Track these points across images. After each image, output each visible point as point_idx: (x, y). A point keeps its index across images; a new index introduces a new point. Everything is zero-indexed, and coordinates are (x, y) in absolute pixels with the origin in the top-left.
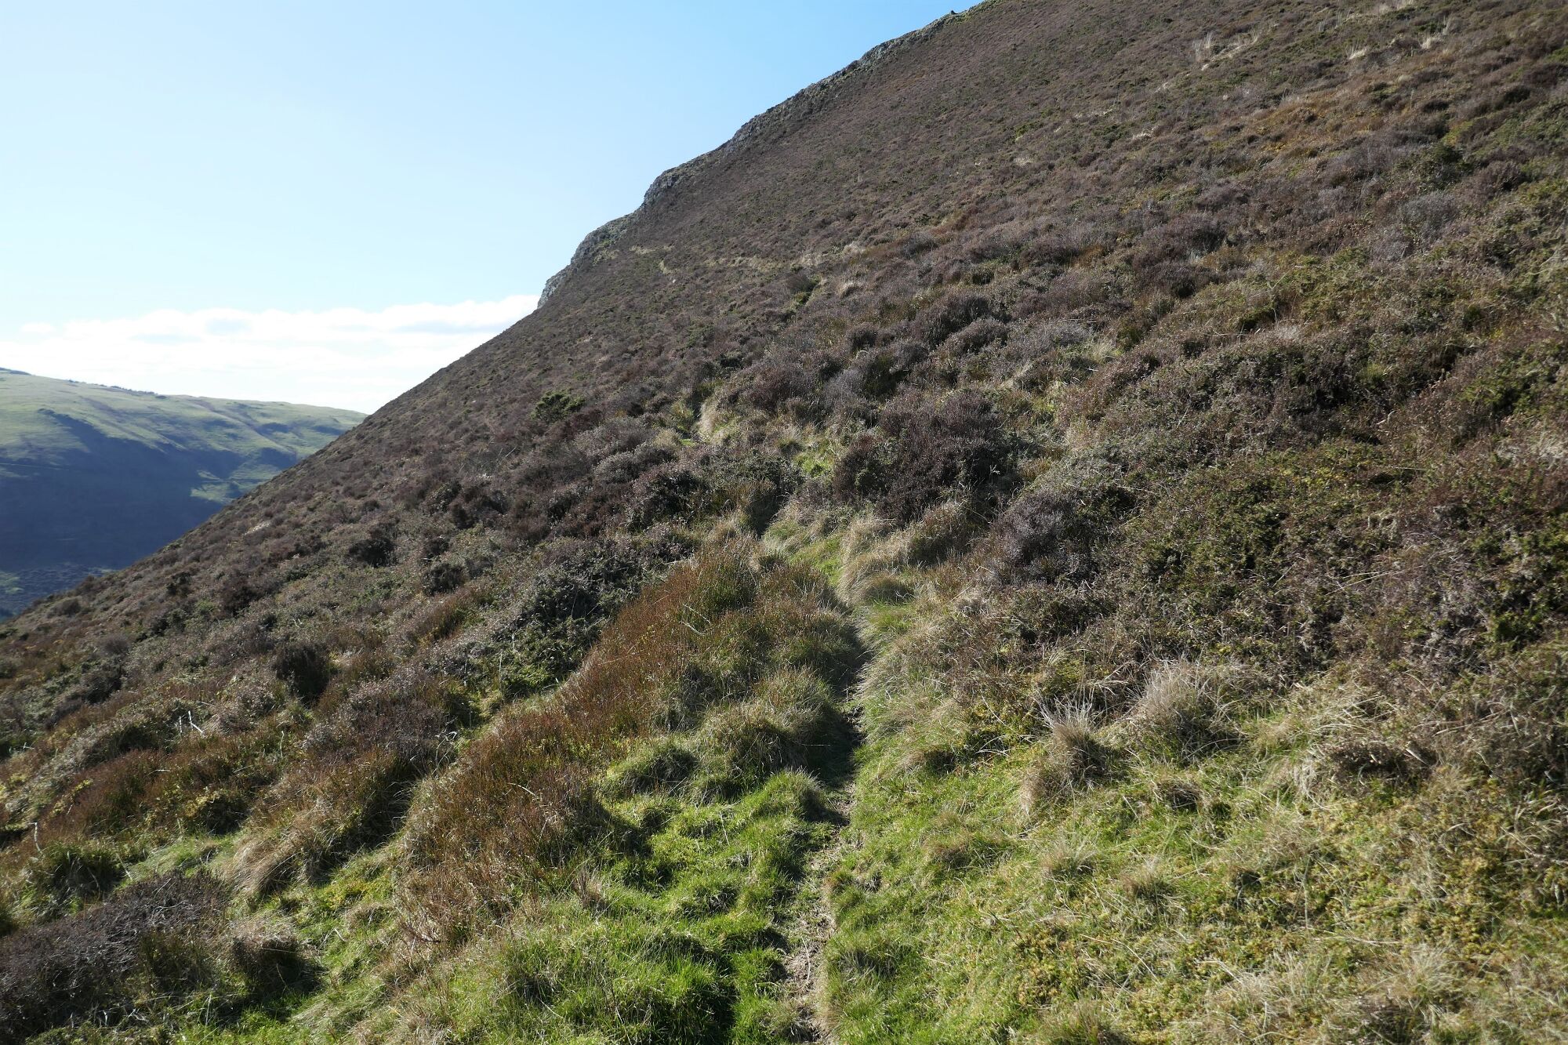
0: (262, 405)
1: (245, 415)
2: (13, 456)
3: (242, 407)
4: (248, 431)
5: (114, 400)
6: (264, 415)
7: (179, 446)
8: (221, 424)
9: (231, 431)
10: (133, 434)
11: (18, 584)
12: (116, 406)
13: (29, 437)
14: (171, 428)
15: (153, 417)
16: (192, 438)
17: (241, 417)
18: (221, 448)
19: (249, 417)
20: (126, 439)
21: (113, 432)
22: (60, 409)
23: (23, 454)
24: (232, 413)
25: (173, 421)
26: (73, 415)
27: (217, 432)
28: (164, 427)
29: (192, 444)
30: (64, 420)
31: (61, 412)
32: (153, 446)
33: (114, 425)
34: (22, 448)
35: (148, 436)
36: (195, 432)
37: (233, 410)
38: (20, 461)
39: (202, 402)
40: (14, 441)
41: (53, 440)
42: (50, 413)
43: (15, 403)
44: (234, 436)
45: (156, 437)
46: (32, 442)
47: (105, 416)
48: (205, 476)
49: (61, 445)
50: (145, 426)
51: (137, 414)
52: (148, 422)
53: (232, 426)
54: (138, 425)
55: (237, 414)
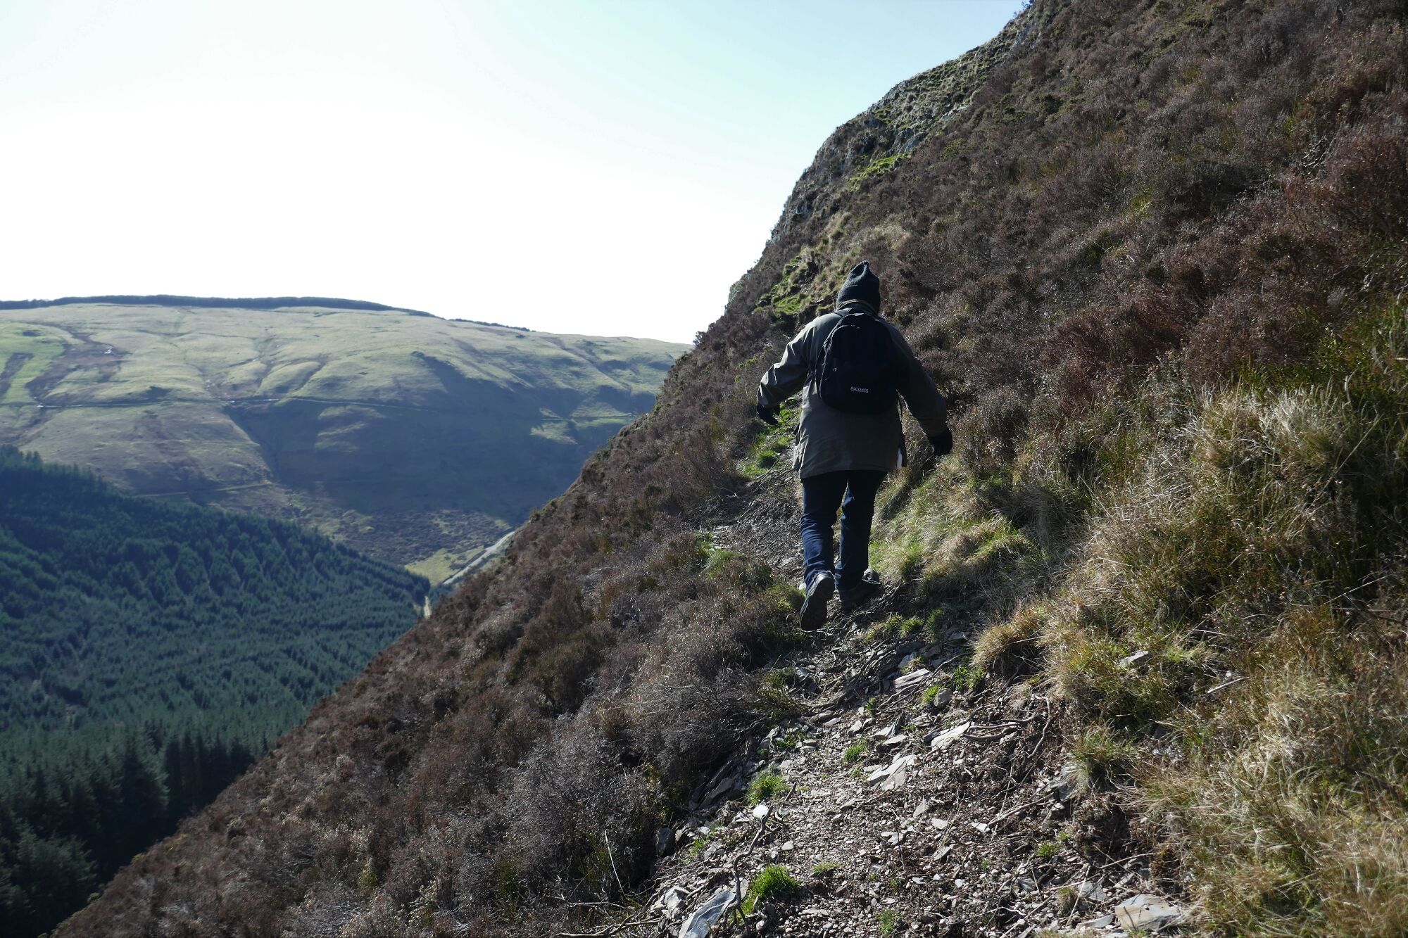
0: (606, 341)
1: (590, 352)
2: (383, 397)
3: (589, 345)
4: (591, 369)
5: (479, 340)
6: (607, 352)
7: (528, 385)
8: (568, 362)
9: (576, 369)
10: (488, 374)
11: (370, 523)
12: (478, 347)
13: (400, 378)
14: (523, 367)
15: (510, 357)
16: (541, 377)
17: (587, 355)
18: (564, 386)
19: (593, 354)
20: (482, 380)
21: (471, 373)
22: (430, 351)
23: (392, 395)
24: (579, 351)
25: (526, 360)
26: (440, 357)
27: (564, 370)
28: (518, 366)
29: (540, 382)
30: (431, 362)
31: (431, 355)
32: (504, 385)
33: (473, 366)
34: (391, 390)
35: (501, 375)
36: (544, 371)
37: (581, 348)
38: (390, 402)
39: (556, 340)
40: (387, 382)
41: (419, 382)
42: (421, 355)
43: (396, 346)
44: (577, 374)
45: (508, 376)
46: (402, 384)
47: (468, 357)
48: (547, 414)
49: (425, 386)
50: (500, 366)
51: (496, 354)
52: (504, 362)
53: (577, 364)
54: (494, 364)
55: (583, 352)
